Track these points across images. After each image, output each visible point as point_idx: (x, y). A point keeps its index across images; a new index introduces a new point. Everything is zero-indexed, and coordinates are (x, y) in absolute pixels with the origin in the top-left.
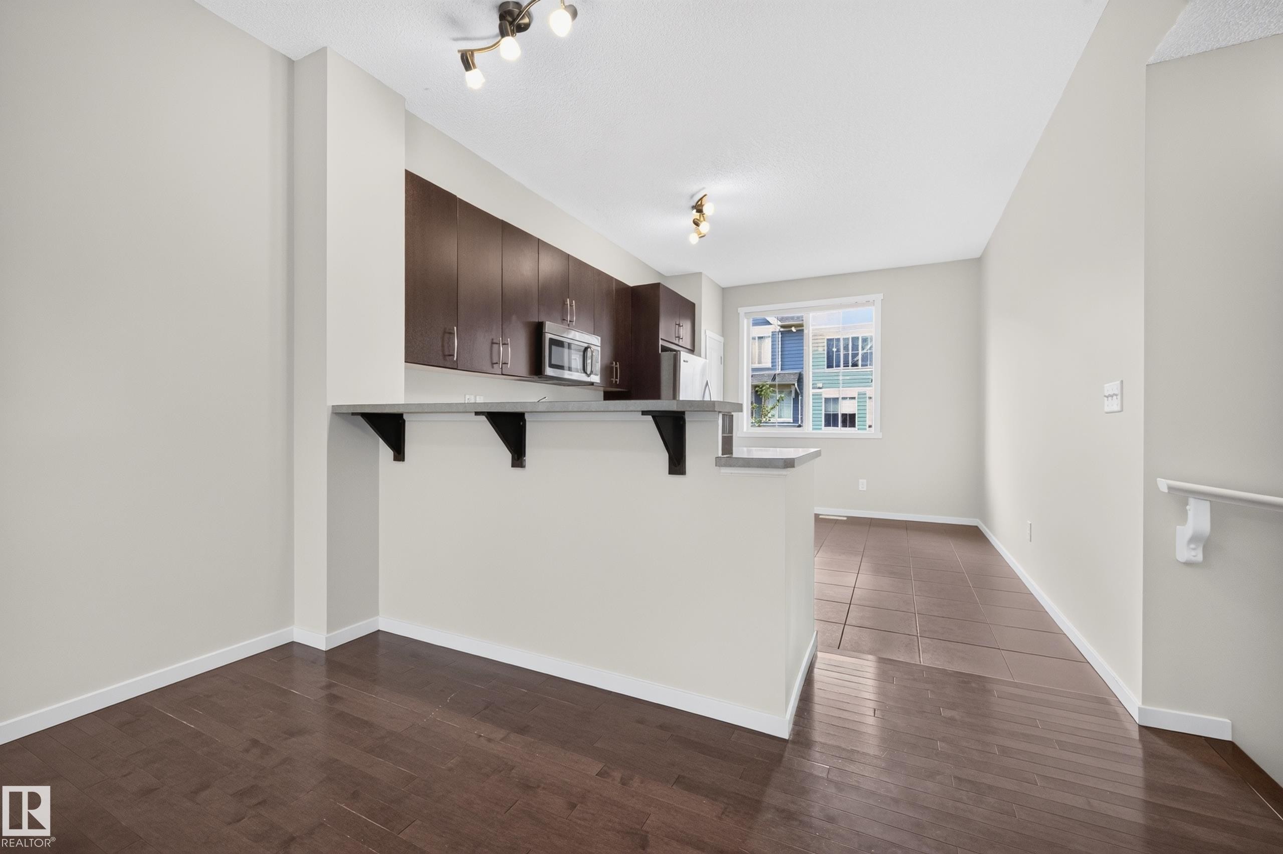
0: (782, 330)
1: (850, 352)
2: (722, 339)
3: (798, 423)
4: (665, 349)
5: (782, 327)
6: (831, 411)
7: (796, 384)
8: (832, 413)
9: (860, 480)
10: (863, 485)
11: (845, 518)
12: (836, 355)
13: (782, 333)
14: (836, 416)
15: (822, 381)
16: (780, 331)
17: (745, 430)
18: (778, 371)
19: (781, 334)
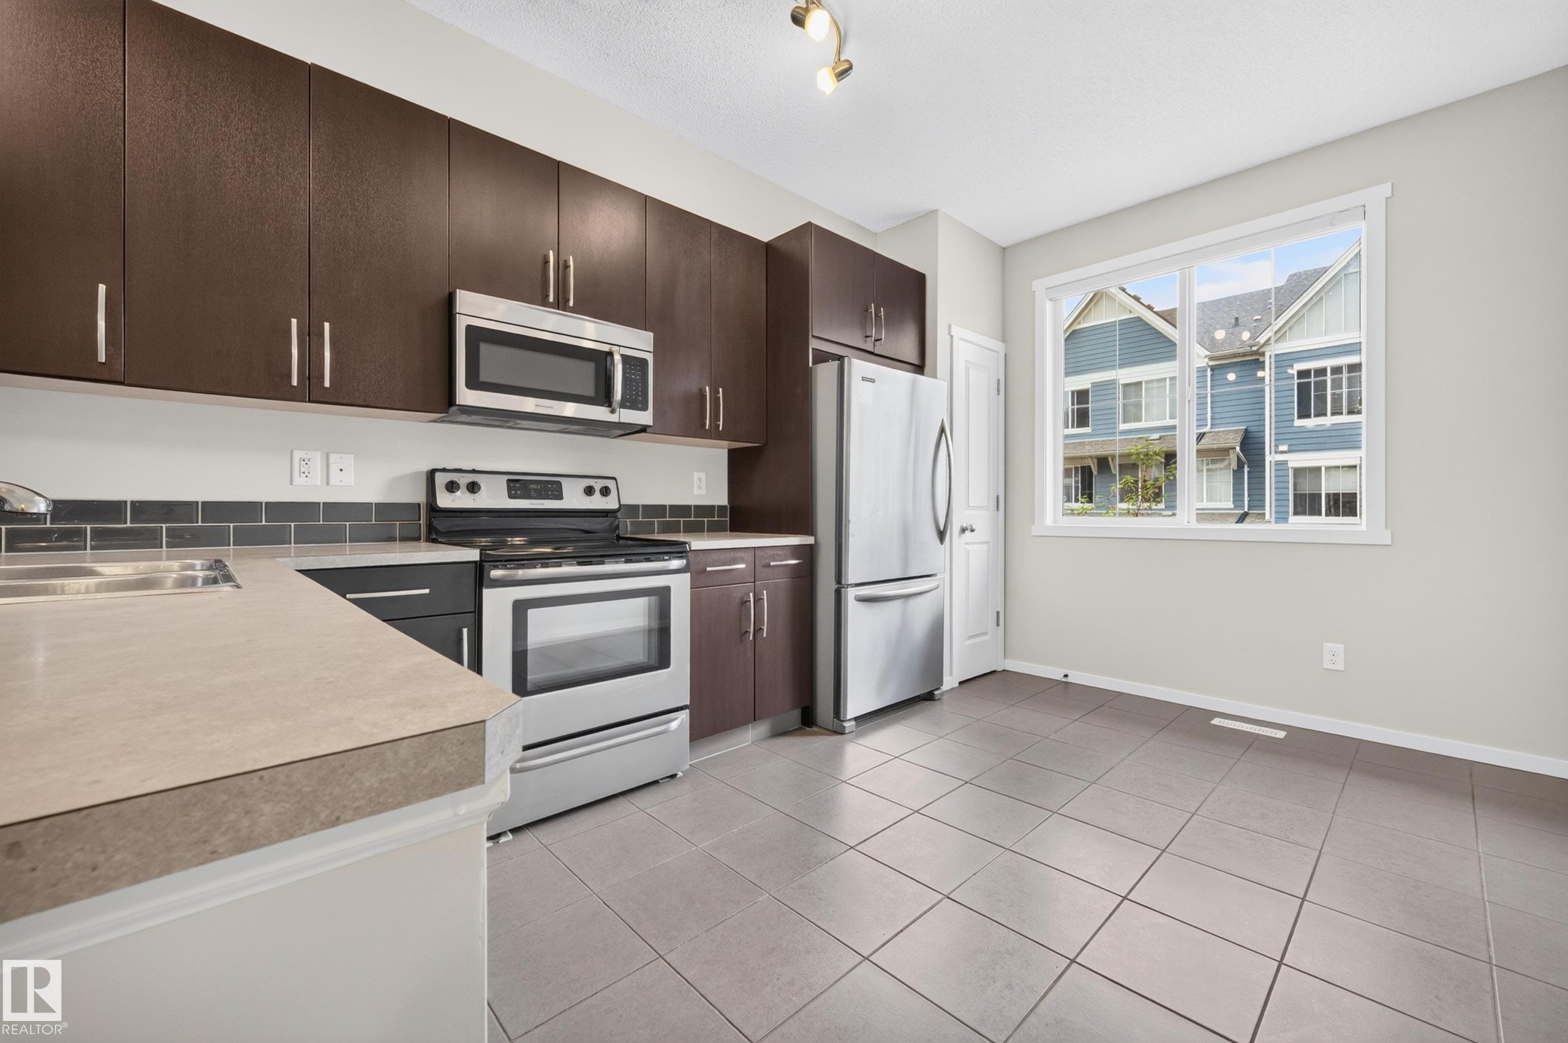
0: (1212, 363)
1: (1345, 390)
2: (1000, 347)
3: (1244, 509)
4: (822, 357)
5: (1212, 359)
6: (1307, 489)
7: (1238, 448)
8: (1307, 492)
9: (1327, 646)
10: (1334, 656)
11: (1281, 734)
12: (1315, 395)
13: (1213, 369)
14: (1315, 497)
15: (1287, 441)
16: (1209, 366)
17: (1049, 521)
18: (1207, 429)
19: (1211, 370)
